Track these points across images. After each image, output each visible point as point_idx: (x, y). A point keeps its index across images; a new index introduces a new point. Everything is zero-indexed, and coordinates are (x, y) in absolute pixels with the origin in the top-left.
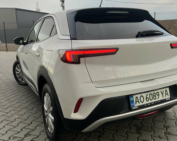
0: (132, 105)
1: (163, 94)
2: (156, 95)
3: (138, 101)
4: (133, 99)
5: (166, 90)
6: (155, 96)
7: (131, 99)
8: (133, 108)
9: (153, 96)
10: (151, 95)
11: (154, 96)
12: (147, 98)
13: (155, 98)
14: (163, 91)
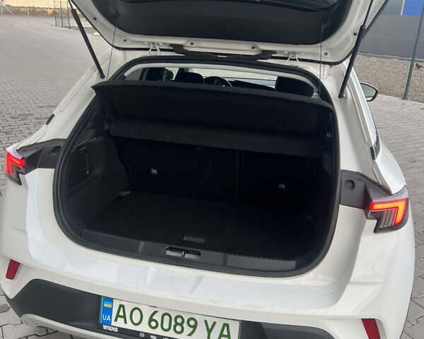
0: (103, 317)
1: (209, 331)
2: (185, 325)
3: (124, 317)
4: (110, 306)
5: (226, 325)
6: (181, 325)
7: (105, 305)
8: (105, 327)
9: (173, 323)
10: (167, 318)
11: (177, 324)
12: (151, 319)
13: (179, 328)
14: (215, 323)
